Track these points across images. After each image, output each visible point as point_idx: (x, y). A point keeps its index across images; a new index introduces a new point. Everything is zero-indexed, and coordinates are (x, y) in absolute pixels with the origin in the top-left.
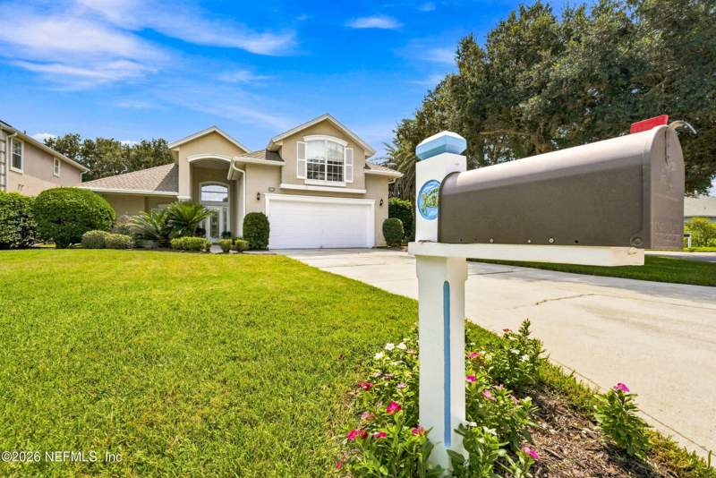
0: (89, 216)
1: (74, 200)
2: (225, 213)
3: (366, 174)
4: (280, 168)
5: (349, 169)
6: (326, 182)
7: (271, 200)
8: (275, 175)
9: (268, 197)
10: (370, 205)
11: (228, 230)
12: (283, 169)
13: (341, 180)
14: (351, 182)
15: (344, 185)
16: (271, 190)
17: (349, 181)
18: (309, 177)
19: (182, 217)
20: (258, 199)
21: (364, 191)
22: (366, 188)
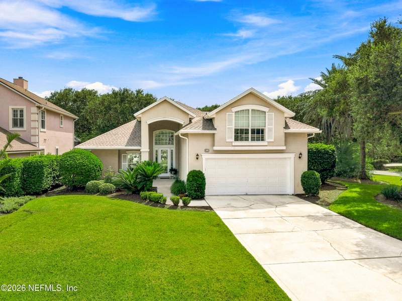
0: (89, 172)
1: (81, 161)
2: (172, 153)
3: (285, 133)
4: (214, 134)
5: (270, 130)
6: (250, 143)
7: (207, 159)
8: (209, 140)
9: (205, 156)
10: (290, 158)
11: (174, 167)
12: (216, 135)
13: (263, 140)
14: (272, 140)
15: (266, 144)
16: (207, 151)
17: (269, 140)
18: (236, 139)
19: (146, 174)
20: (197, 158)
21: (284, 148)
22: (285, 145)
